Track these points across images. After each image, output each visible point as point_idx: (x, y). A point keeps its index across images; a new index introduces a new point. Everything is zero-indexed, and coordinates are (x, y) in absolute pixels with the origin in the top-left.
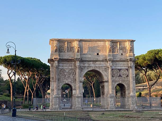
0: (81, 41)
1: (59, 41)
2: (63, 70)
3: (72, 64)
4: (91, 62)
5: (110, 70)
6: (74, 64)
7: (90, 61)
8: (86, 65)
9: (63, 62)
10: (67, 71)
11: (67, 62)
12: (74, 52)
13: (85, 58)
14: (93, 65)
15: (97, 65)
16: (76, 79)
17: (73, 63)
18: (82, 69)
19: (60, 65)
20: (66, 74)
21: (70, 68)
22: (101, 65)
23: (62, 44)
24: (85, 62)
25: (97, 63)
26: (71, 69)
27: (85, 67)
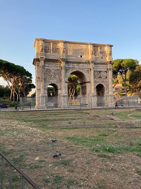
0: (65, 42)
1: (44, 41)
2: (48, 71)
3: (57, 65)
4: (76, 63)
5: (92, 71)
6: (59, 65)
7: (74, 63)
8: (71, 66)
9: (49, 63)
10: (53, 71)
11: (52, 63)
12: (59, 53)
13: (70, 60)
14: (77, 67)
15: (80, 67)
16: (61, 80)
17: (59, 63)
18: (67, 70)
19: (46, 65)
20: (51, 74)
21: (56, 68)
22: (84, 67)
23: (48, 44)
24: (69, 64)
25: (80, 65)
26: (57, 70)
27: (70, 68)
